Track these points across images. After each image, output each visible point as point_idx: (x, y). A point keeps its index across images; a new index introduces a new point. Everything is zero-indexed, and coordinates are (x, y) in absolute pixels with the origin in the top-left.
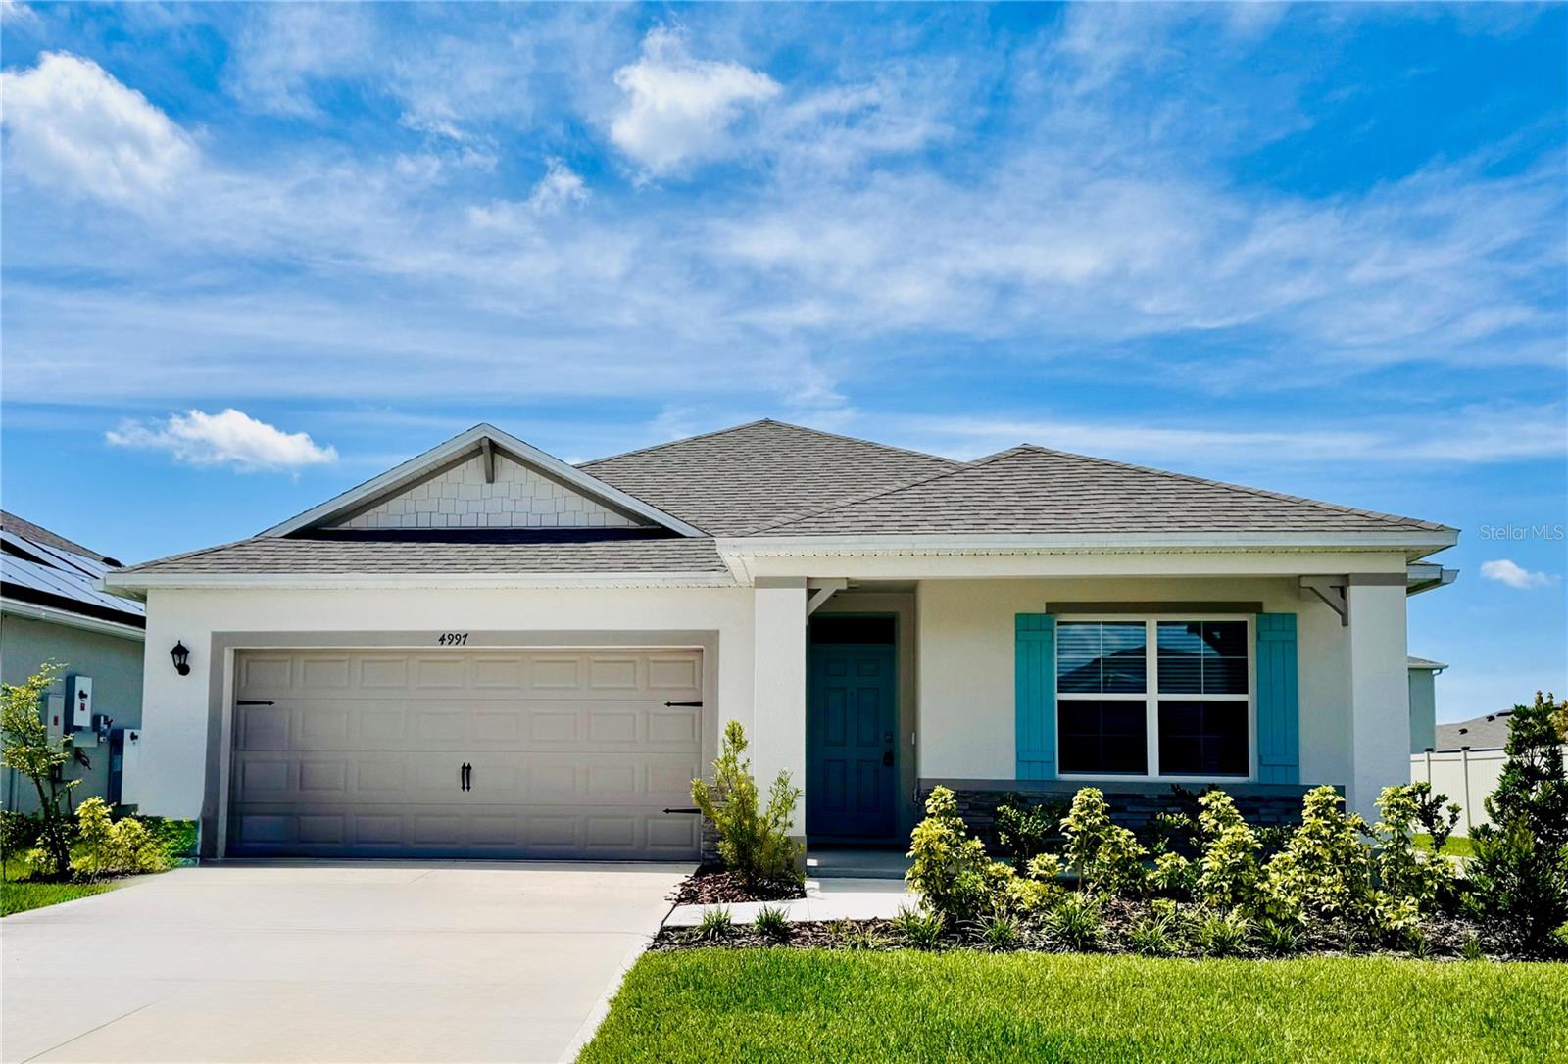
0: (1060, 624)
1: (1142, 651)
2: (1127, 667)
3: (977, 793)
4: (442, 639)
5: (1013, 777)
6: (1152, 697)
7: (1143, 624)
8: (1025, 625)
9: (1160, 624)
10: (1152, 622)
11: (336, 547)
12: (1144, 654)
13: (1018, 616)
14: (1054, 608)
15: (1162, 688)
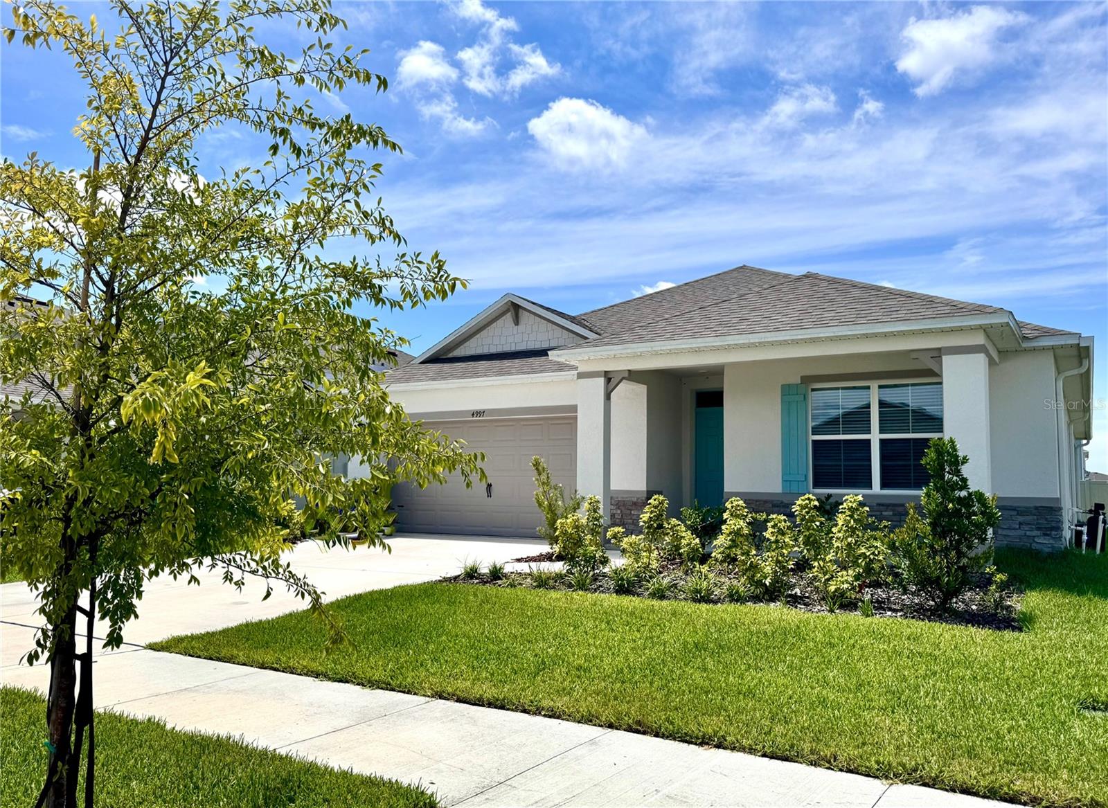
0: (813, 390)
1: (868, 406)
2: (858, 418)
3: (757, 501)
4: (473, 415)
5: (779, 490)
6: (875, 437)
7: (868, 388)
8: (787, 390)
9: (880, 387)
10: (874, 385)
11: (446, 366)
12: (869, 408)
13: (783, 386)
14: (806, 380)
15: (881, 431)
